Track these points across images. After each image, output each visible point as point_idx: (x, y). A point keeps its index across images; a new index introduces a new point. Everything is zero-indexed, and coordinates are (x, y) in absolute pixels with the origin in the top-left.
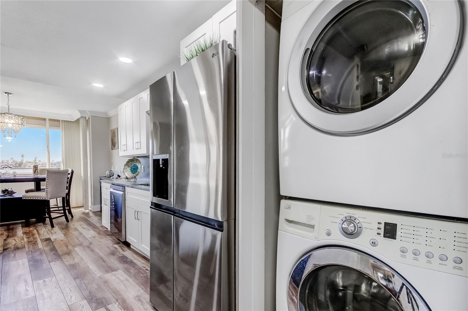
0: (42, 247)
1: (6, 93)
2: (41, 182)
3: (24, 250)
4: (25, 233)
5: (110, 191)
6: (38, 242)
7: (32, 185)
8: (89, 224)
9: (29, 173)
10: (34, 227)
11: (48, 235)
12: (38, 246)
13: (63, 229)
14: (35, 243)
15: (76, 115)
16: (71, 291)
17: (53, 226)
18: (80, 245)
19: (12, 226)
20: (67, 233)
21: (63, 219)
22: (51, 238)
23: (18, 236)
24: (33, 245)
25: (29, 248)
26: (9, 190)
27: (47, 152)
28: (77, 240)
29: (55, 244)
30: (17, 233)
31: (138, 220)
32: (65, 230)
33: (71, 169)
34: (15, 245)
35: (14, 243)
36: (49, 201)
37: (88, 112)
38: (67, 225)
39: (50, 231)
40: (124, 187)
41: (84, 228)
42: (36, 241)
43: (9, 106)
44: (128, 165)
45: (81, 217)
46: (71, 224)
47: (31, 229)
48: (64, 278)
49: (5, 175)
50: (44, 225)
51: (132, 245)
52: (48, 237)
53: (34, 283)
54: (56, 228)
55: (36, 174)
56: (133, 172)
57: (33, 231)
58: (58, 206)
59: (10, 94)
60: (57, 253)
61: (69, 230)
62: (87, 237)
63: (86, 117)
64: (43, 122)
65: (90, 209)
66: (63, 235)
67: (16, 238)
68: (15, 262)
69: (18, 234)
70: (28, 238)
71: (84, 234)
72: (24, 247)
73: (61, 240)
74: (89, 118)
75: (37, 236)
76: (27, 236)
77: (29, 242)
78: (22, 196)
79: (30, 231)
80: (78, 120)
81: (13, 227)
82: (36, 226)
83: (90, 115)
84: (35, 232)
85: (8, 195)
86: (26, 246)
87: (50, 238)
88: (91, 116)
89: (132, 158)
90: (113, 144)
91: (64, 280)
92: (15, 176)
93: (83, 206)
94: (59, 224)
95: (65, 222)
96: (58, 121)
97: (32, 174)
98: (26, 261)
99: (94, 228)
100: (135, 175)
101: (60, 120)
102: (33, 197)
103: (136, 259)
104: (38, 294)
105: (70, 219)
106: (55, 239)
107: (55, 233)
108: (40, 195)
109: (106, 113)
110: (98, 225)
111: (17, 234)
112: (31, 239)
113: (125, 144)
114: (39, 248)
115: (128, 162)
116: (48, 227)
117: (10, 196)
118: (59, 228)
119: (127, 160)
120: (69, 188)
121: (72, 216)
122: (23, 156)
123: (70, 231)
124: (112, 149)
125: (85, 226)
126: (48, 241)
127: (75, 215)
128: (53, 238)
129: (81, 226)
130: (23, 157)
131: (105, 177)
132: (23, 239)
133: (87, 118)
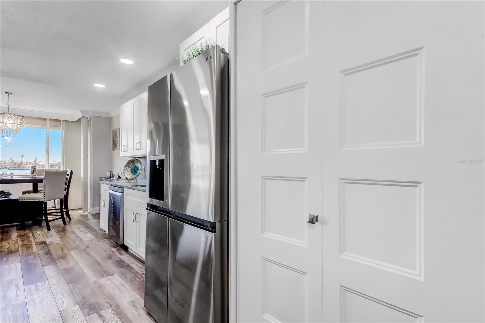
0: (36, 251)
1: (6, 93)
2: (39, 183)
3: (17, 253)
4: (19, 236)
5: (109, 193)
6: (32, 245)
7: (29, 187)
8: (87, 227)
9: (27, 173)
10: (30, 230)
11: (43, 238)
12: (32, 250)
13: (59, 232)
14: (30, 247)
15: (78, 115)
16: (63, 296)
17: (49, 229)
18: (76, 249)
19: (6, 229)
20: (64, 236)
21: (60, 222)
22: (46, 241)
23: (12, 240)
24: (27, 249)
25: (23, 251)
26: (5, 191)
27: (46, 153)
28: (73, 244)
29: (50, 247)
30: (11, 236)
31: (136, 222)
32: (62, 233)
33: (70, 170)
34: (9, 249)
35: (8, 247)
36: (46, 202)
37: (90, 113)
38: (64, 228)
39: (46, 234)
40: (123, 188)
41: (81, 231)
42: (31, 245)
43: (8, 106)
44: (128, 166)
45: (79, 220)
46: (68, 227)
47: (26, 232)
48: (57, 282)
49: (2, 176)
50: (40, 227)
51: (130, 249)
52: (43, 240)
53: (25, 287)
54: (53, 231)
55: (34, 175)
56: (134, 173)
57: (28, 235)
58: (56, 208)
59: (11, 94)
60: (52, 256)
61: (66, 233)
62: (84, 240)
63: (87, 117)
64: (43, 122)
65: (89, 211)
66: (59, 239)
67: (10, 241)
68: (7, 266)
69: (12, 237)
70: (23, 241)
71: (81, 237)
72: (18, 251)
73: (57, 243)
74: (90, 118)
75: (32, 239)
76: (21, 239)
77: (23, 245)
78: (18, 198)
79: (25, 234)
80: (80, 120)
81: (8, 230)
82: (32, 229)
83: (91, 115)
84: (31, 235)
85: (4, 197)
86: (20, 250)
87: (45, 241)
88: (93, 116)
89: (132, 159)
90: (114, 145)
91: (57, 284)
92: (12, 177)
93: (82, 209)
94: (55, 227)
95: (62, 224)
96: (59, 121)
97: (30, 175)
98: (18, 265)
99: (92, 231)
100: (135, 176)
101: (61, 120)
102: (30, 199)
103: (133, 263)
104: (29, 298)
105: (67, 222)
106: (51, 243)
107: (51, 236)
108: (37, 197)
109: (108, 113)
110: (96, 228)
112: (26, 242)
113: (126, 145)
114: (33, 251)
115: (128, 163)
116: (44, 230)
117: (6, 197)
118: (56, 231)
119: (127, 160)
120: (67, 189)
121: (70, 219)
122: (23, 156)
123: (67, 234)
124: (113, 150)
125: (83, 229)
126: (43, 245)
127: (73, 217)
128: (48, 241)
129: (78, 229)
130: (23, 158)
131: (105, 178)
132: (17, 242)
133: (89, 118)
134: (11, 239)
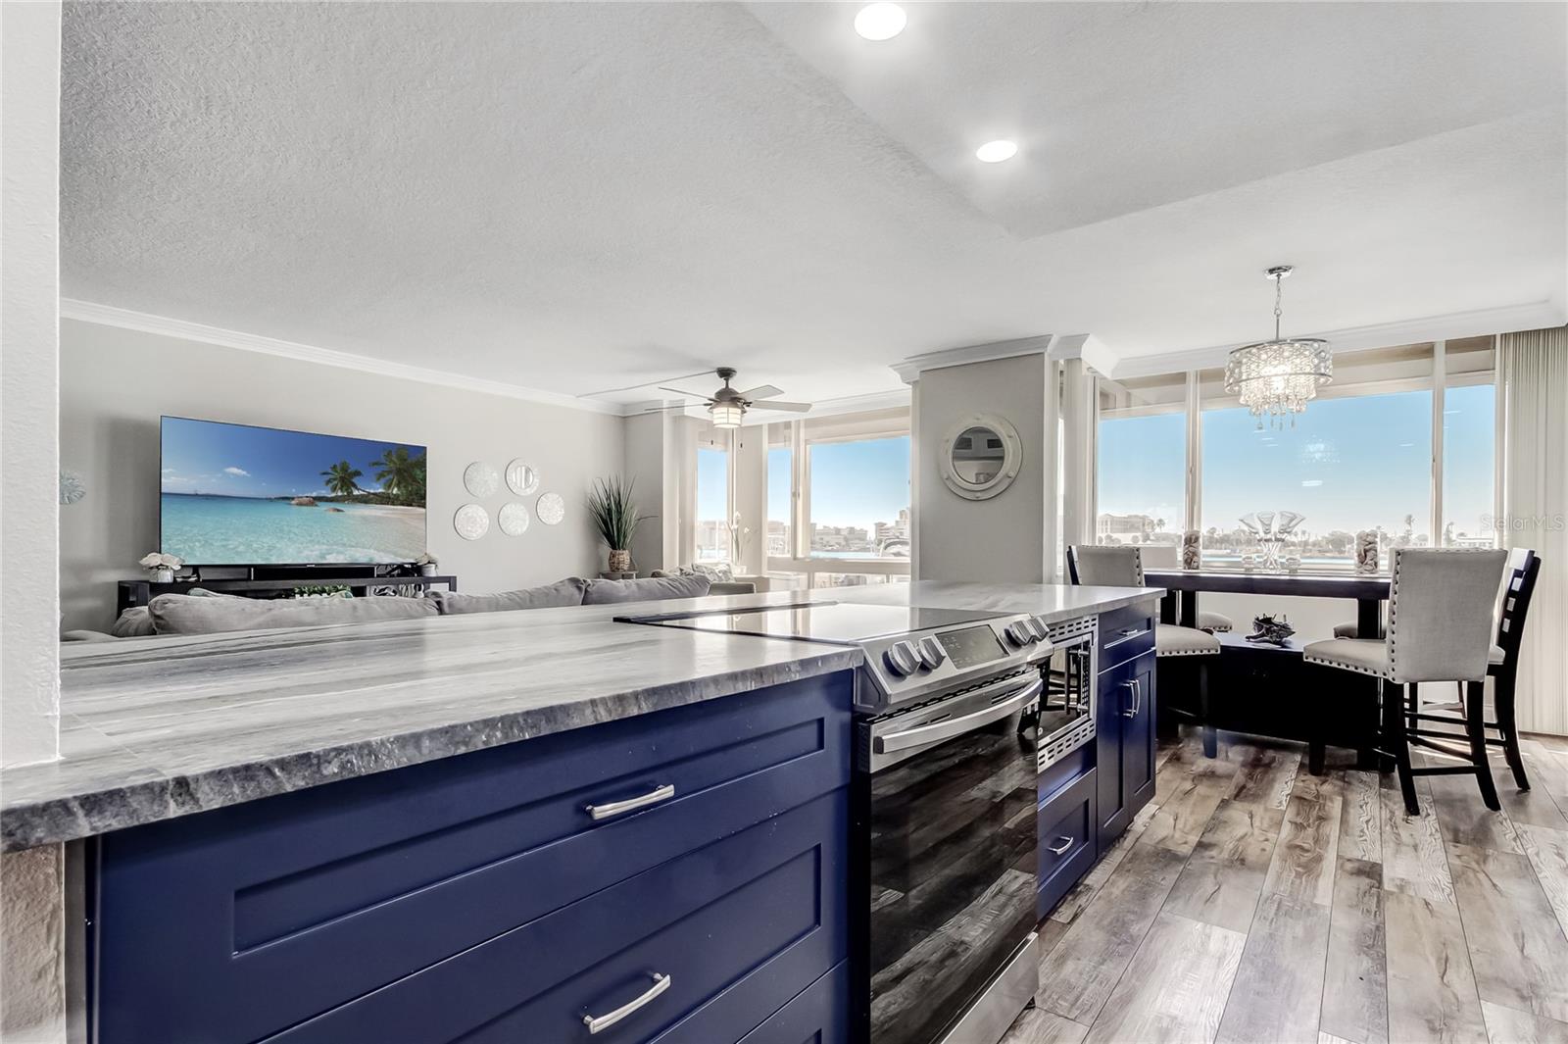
0: (1327, 902)
3: (1259, 876)
4: (1298, 799)
6: (1325, 863)
10: (1341, 783)
11: (1377, 847)
12: (1315, 891)
13: (1456, 841)
14: (1309, 867)
17: (1412, 808)
19: (1270, 753)
20: (1471, 874)
21: (1468, 787)
22: (1384, 867)
23: (1268, 804)
24: (1299, 875)
25: (1279, 876)
28: (1511, 949)
29: (1391, 909)
30: (1272, 787)
32: (1468, 849)
34: (1242, 843)
35: (1239, 832)
38: (1483, 822)
39: (1395, 826)
42: (1319, 859)
46: (1505, 827)
47: (1326, 788)
50: (1381, 785)
52: (1374, 857)
54: (1427, 827)
57: (1329, 803)
60: (1382, 976)
61: (1485, 858)
66: (1443, 877)
67: (1257, 809)
68: (1199, 926)
69: (1273, 794)
70: (1299, 827)
72: (1264, 868)
73: (1427, 904)
75: (1333, 829)
76: (1298, 814)
77: (1292, 847)
79: (1318, 796)
81: (1275, 757)
82: (1349, 783)
84: (1338, 801)
86: (1275, 864)
87: (1381, 866)
94: (1446, 802)
95: (1475, 803)
98: (1237, 943)
106: (1402, 887)
107: (1415, 847)
111: (1269, 794)
112: (1306, 838)
114: (1316, 902)
116: (1395, 803)
118: (1444, 826)
121: (1523, 784)
123: (1491, 866)
126: (1365, 882)
128: (1395, 870)
132: (1279, 824)
134: (1265, 804)
